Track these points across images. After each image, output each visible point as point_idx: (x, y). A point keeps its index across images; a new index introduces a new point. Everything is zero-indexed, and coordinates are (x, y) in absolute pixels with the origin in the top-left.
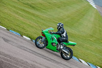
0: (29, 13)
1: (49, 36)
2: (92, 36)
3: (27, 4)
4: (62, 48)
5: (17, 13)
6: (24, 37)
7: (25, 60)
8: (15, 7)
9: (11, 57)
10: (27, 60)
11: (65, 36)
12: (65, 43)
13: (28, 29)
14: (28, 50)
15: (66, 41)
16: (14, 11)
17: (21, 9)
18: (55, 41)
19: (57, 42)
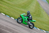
1: (23, 17)
4: (29, 23)
7: (2, 25)
12: (31, 21)
15: (31, 20)
18: (26, 20)
19: (27, 20)
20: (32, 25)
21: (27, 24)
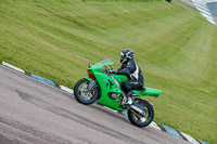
0: (71, 36)
2: (207, 84)
3: (68, 18)
5: (46, 38)
6: (63, 87)
7: (64, 137)
8: (41, 25)
9: (35, 132)
10: (70, 138)
11: (137, 77)
13: (70, 71)
14: (72, 116)
16: (40, 34)
17: (55, 30)
19: (120, 91)
20: (141, 111)
21: (121, 106)
